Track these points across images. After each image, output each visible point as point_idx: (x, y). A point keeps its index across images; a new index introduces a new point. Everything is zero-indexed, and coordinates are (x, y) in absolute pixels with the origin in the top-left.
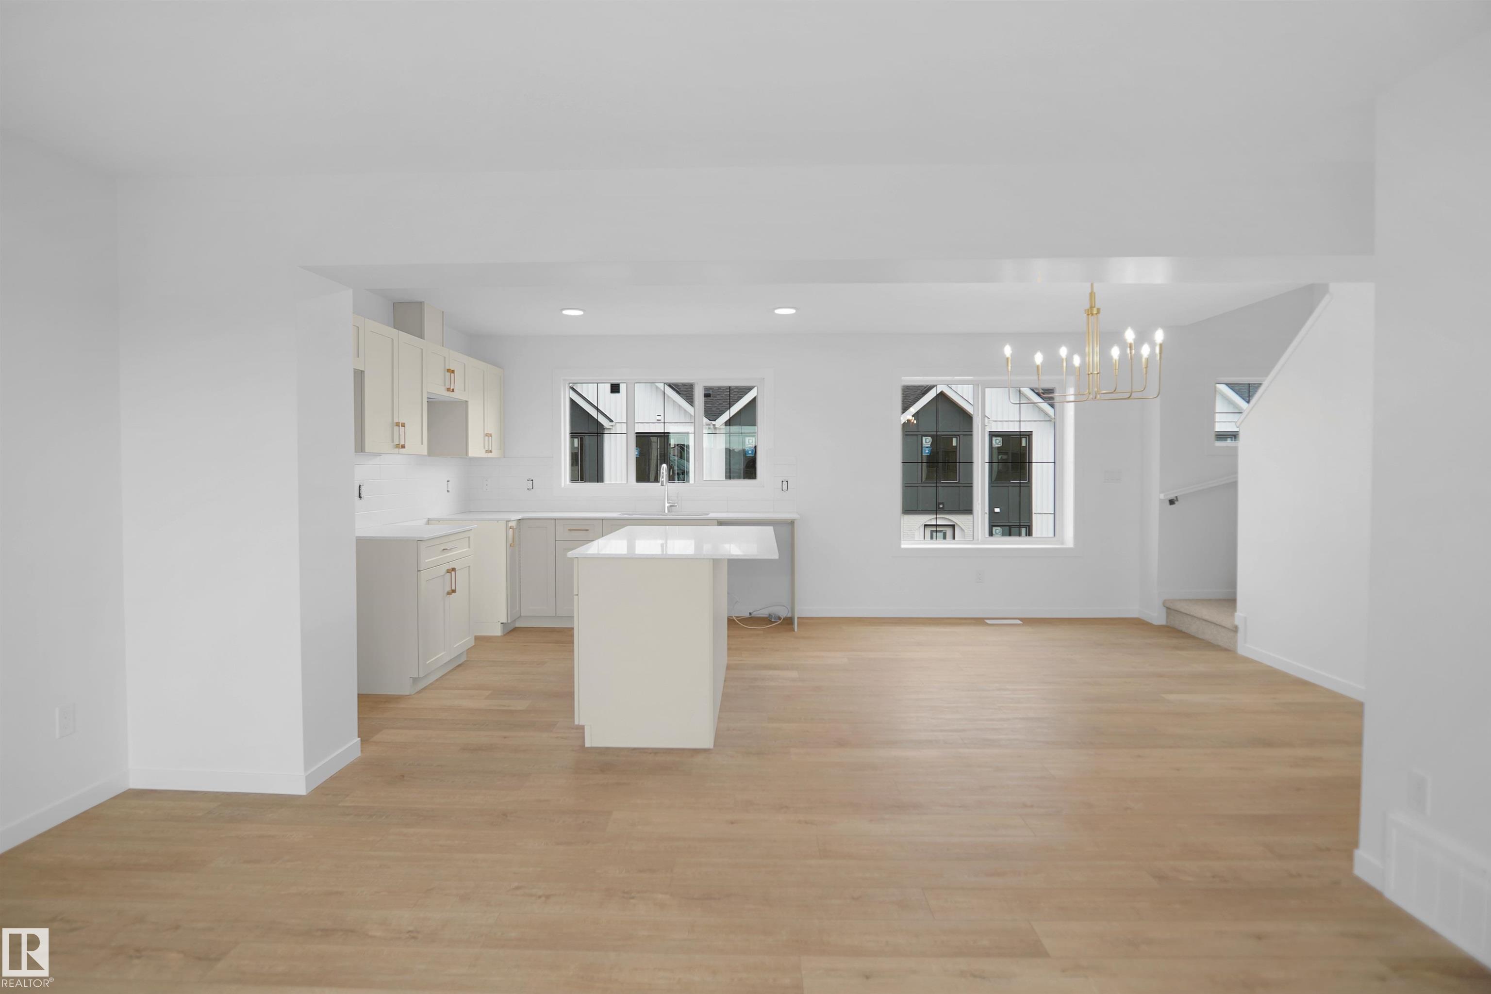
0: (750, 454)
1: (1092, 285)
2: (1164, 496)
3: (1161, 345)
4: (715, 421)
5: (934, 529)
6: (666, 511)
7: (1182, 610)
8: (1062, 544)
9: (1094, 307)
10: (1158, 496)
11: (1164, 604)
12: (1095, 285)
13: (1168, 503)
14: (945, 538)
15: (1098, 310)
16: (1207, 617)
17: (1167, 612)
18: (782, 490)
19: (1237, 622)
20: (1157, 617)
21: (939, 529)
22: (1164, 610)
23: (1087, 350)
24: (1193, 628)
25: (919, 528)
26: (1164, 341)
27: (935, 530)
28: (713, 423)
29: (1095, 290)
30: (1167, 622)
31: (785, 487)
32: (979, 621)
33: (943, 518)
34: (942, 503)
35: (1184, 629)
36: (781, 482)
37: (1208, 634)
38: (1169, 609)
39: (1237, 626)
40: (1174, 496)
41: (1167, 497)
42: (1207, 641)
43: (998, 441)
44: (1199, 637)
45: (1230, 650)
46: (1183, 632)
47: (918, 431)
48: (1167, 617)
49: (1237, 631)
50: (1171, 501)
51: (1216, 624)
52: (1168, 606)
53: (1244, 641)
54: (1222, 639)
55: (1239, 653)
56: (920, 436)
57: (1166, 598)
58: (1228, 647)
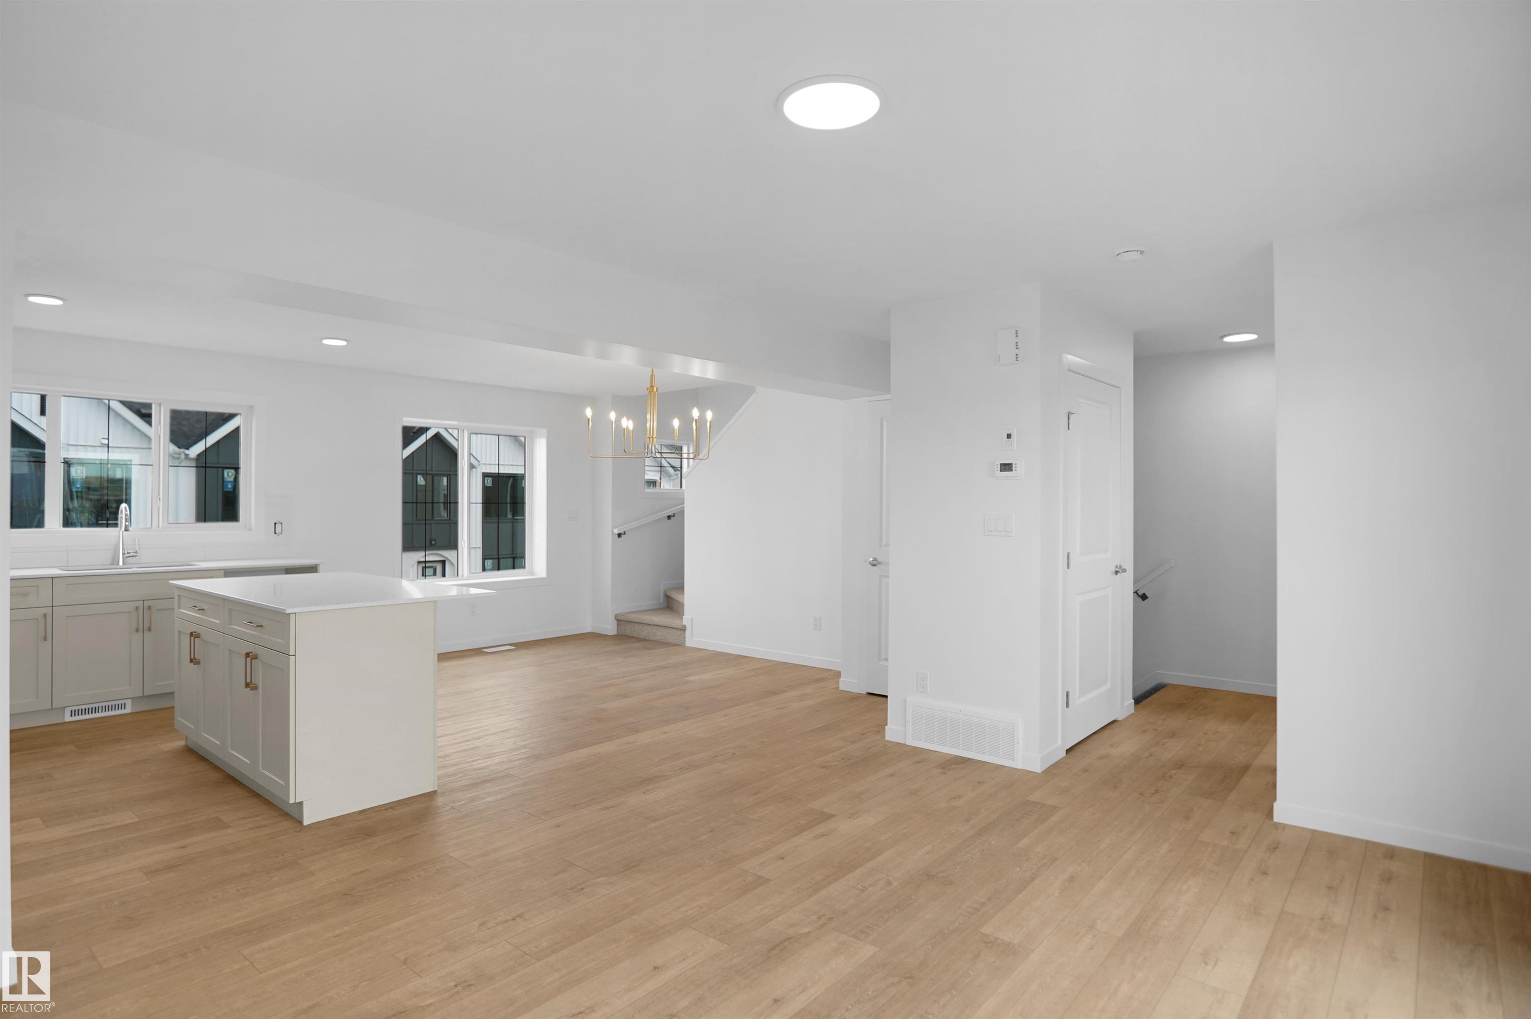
0: (229, 488)
1: (653, 370)
2: (618, 530)
3: (710, 422)
4: (188, 449)
5: (423, 565)
6: (121, 563)
7: (635, 620)
8: (532, 575)
9: (654, 386)
10: (608, 530)
11: (616, 617)
12: (654, 369)
13: (617, 536)
14: (435, 574)
15: (657, 389)
16: (659, 623)
17: (618, 624)
18: (275, 533)
19: (684, 624)
20: (610, 628)
21: (427, 565)
22: (616, 621)
23: (648, 416)
24: (645, 632)
25: (413, 565)
26: (712, 419)
27: (426, 569)
28: (187, 452)
29: (654, 374)
30: (618, 632)
31: (278, 527)
32: (478, 652)
33: (434, 554)
34: (435, 541)
35: (635, 635)
36: (274, 524)
37: (659, 635)
38: (620, 621)
39: (685, 626)
40: (621, 531)
41: (616, 531)
42: (659, 641)
43: (489, 482)
44: (651, 639)
45: (680, 645)
46: (636, 638)
47: (413, 469)
48: (618, 628)
49: (685, 630)
50: (619, 535)
51: (667, 627)
52: (620, 618)
53: (692, 637)
54: (672, 637)
55: (689, 646)
56: (415, 475)
57: (616, 613)
58: (678, 644)
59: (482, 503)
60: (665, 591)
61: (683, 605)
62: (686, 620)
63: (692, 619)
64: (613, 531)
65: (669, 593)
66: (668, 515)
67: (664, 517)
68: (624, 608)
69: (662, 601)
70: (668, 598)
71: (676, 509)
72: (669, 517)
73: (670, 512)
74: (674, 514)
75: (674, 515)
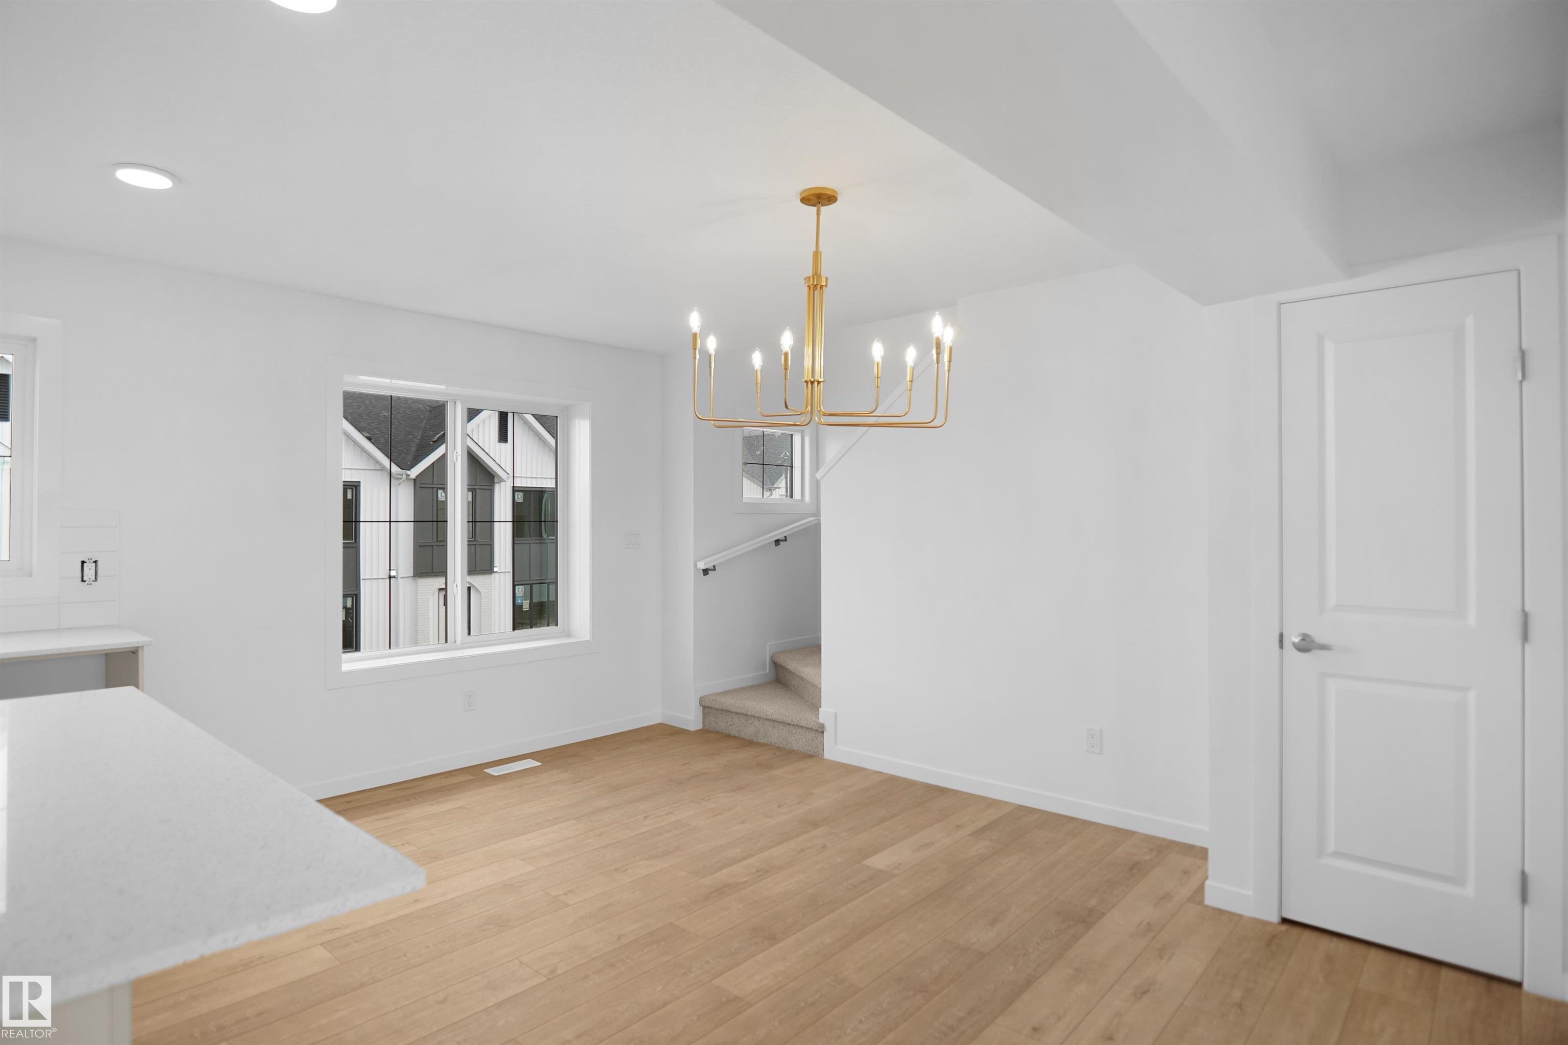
2: (705, 564)
7: (734, 709)
8: (569, 635)
10: (689, 565)
11: (701, 701)
13: (702, 573)
16: (775, 717)
17: (704, 713)
18: (83, 580)
19: (821, 720)
20: (692, 720)
22: (701, 707)
24: (748, 730)
30: (704, 727)
32: (478, 774)
35: (734, 732)
37: (776, 735)
38: (707, 708)
39: (823, 726)
40: (710, 566)
41: (702, 565)
42: (779, 747)
43: (520, 498)
44: (761, 741)
45: (814, 755)
46: (735, 737)
47: (433, 484)
48: (704, 718)
49: (823, 732)
50: (706, 572)
51: (789, 724)
52: (708, 704)
53: (836, 744)
54: (799, 741)
55: (828, 758)
56: (435, 490)
57: (702, 694)
58: (809, 753)
59: (513, 522)
60: (772, 657)
61: (820, 689)
62: (825, 714)
63: (836, 713)
64: (695, 566)
65: (781, 660)
66: (776, 538)
67: (769, 543)
68: (712, 685)
69: (768, 671)
70: (777, 666)
71: (790, 530)
72: (777, 542)
73: (778, 534)
74: (785, 537)
75: (785, 539)
